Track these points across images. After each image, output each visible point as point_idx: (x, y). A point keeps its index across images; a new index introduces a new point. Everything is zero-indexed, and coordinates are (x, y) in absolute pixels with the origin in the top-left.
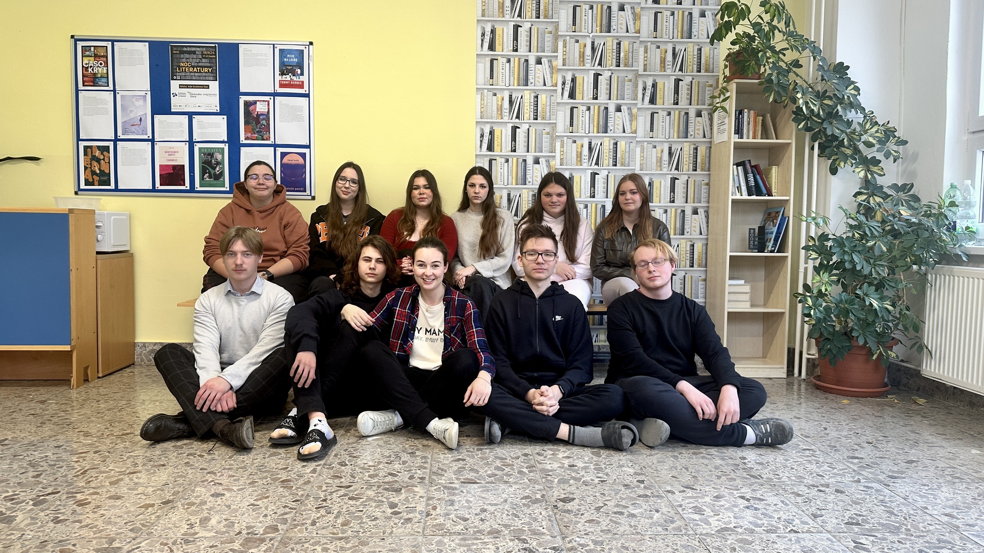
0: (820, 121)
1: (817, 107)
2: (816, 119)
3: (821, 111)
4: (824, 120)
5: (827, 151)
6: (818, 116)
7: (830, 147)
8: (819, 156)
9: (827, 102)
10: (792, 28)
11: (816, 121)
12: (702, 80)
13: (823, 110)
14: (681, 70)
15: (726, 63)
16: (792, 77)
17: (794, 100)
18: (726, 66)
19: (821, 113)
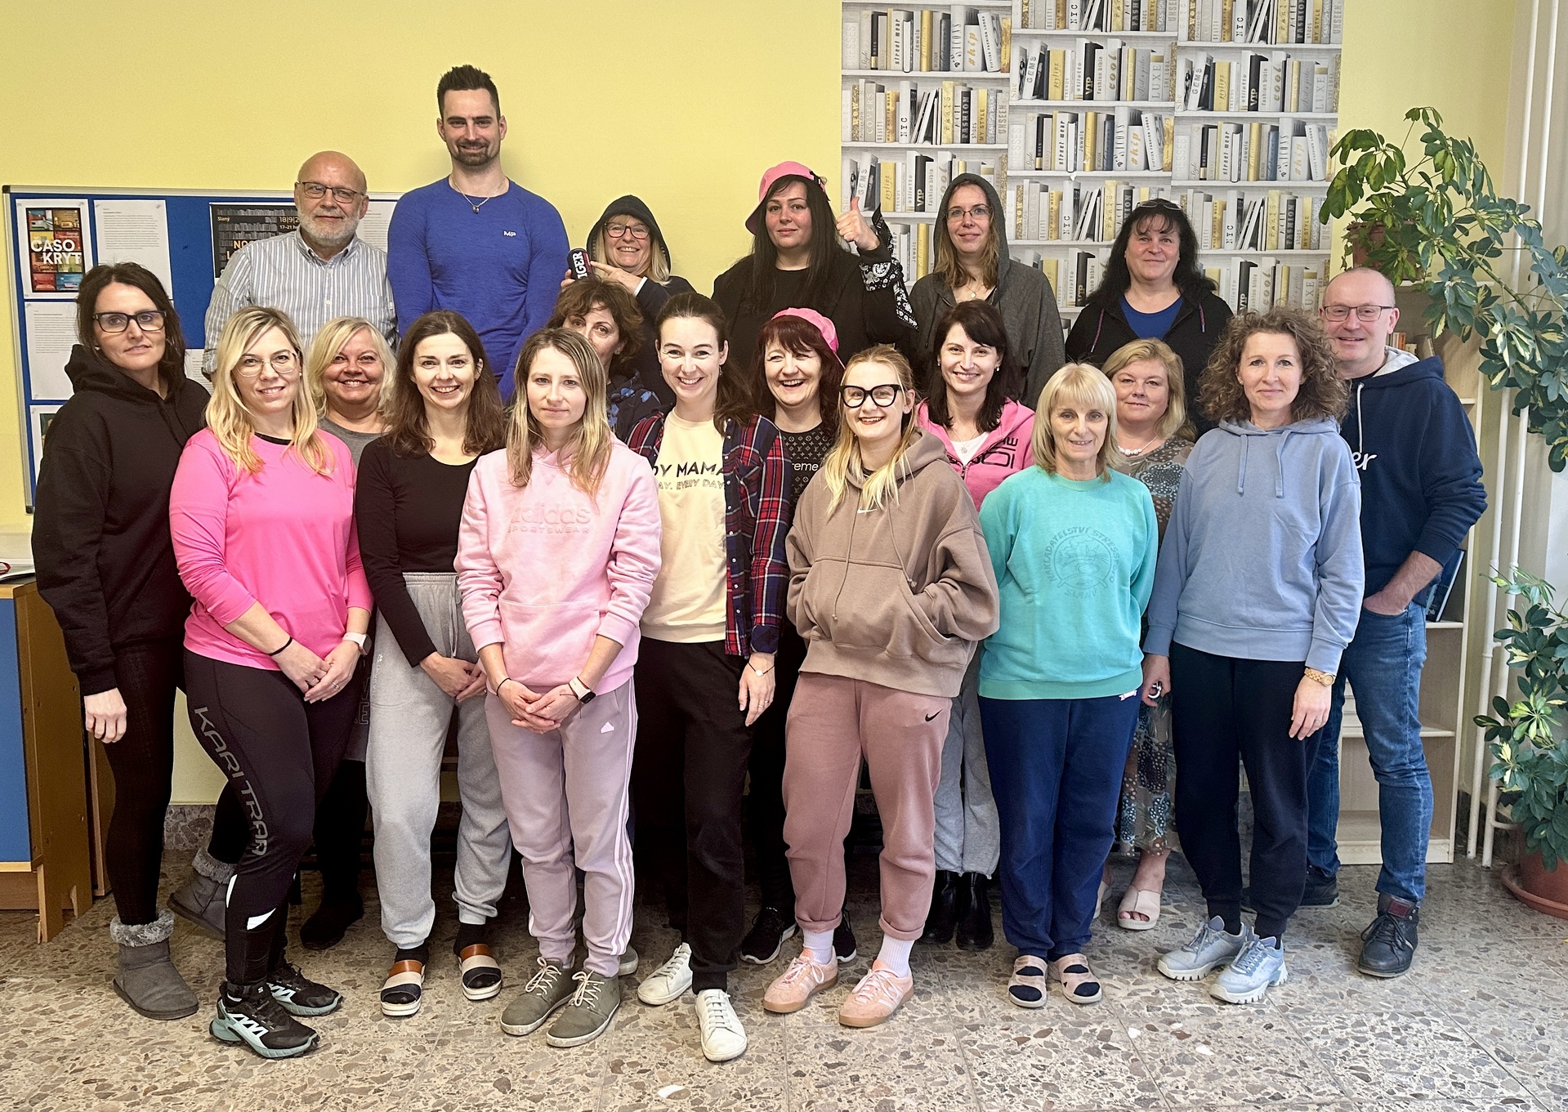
0: (1534, 372)
1: (1531, 348)
2: (1527, 368)
3: (1538, 353)
4: (1541, 373)
5: (1548, 426)
6: (1532, 363)
7: (1552, 419)
8: (1529, 431)
9: (1551, 336)
10: (1485, 192)
11: (1527, 373)
12: (1296, 265)
13: (1541, 351)
14: (1253, 244)
15: (1350, 244)
16: (1481, 279)
17: (1484, 328)
18: (1348, 251)
19: (1539, 359)
